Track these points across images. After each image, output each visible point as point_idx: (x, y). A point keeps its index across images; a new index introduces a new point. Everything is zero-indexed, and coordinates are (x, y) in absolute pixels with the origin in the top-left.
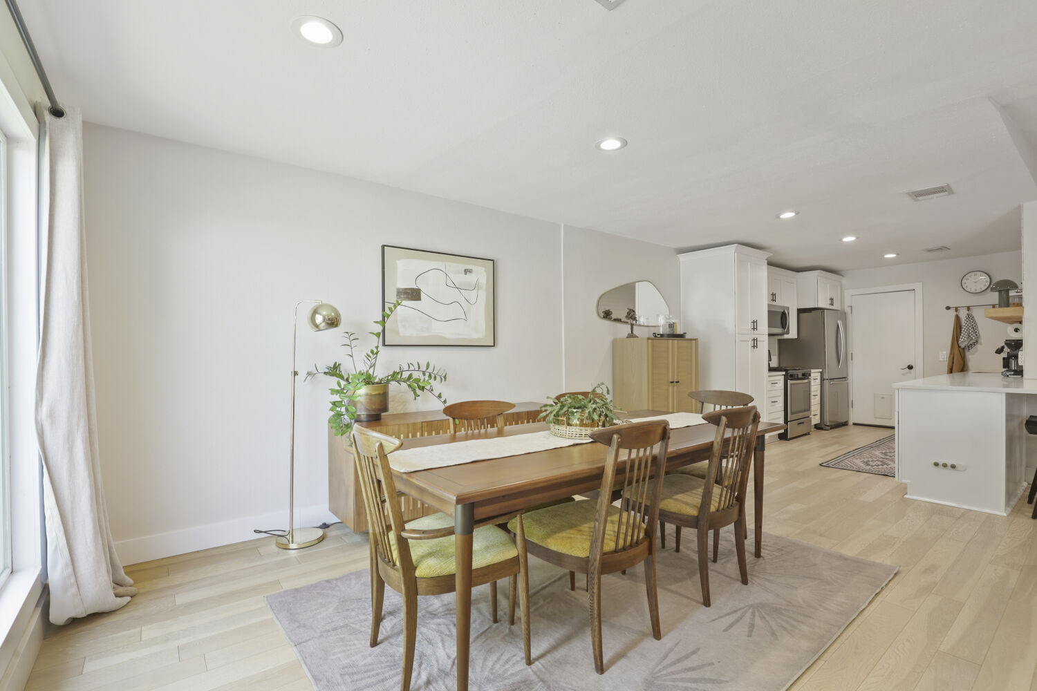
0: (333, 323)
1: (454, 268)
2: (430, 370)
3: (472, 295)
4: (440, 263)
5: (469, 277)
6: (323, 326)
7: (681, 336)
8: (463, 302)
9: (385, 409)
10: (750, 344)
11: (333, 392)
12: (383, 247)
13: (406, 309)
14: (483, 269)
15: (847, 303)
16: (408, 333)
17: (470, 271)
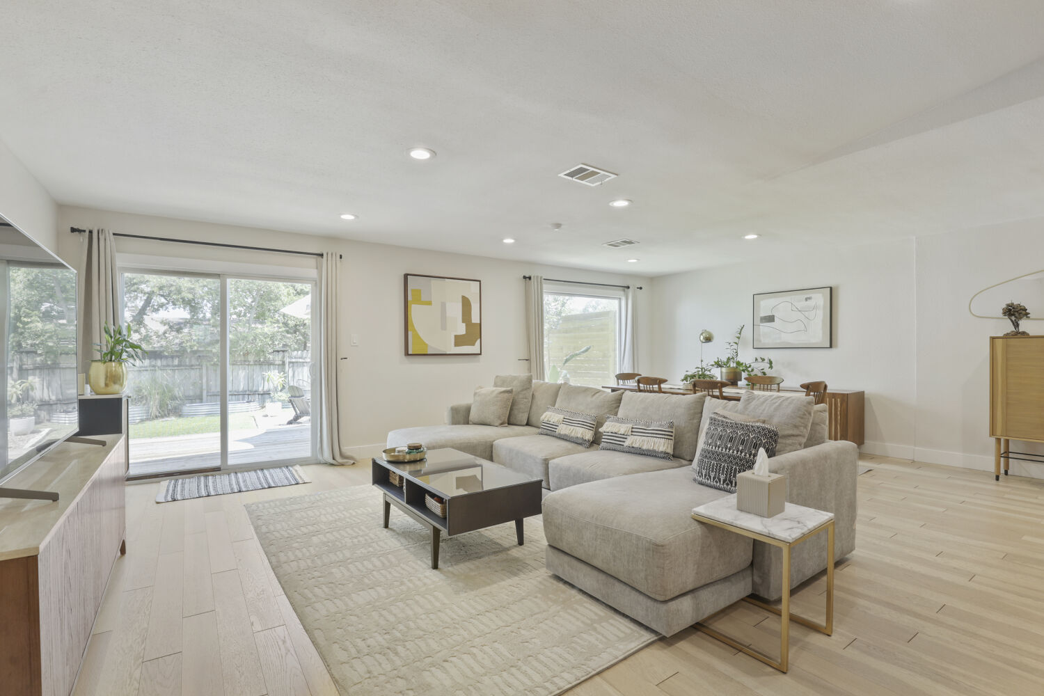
0: (709, 339)
1: (799, 300)
3: (811, 314)
4: (788, 298)
5: (809, 302)
6: (703, 341)
8: (803, 319)
12: (754, 295)
13: (765, 328)
14: (822, 295)
16: (766, 341)
17: (810, 298)
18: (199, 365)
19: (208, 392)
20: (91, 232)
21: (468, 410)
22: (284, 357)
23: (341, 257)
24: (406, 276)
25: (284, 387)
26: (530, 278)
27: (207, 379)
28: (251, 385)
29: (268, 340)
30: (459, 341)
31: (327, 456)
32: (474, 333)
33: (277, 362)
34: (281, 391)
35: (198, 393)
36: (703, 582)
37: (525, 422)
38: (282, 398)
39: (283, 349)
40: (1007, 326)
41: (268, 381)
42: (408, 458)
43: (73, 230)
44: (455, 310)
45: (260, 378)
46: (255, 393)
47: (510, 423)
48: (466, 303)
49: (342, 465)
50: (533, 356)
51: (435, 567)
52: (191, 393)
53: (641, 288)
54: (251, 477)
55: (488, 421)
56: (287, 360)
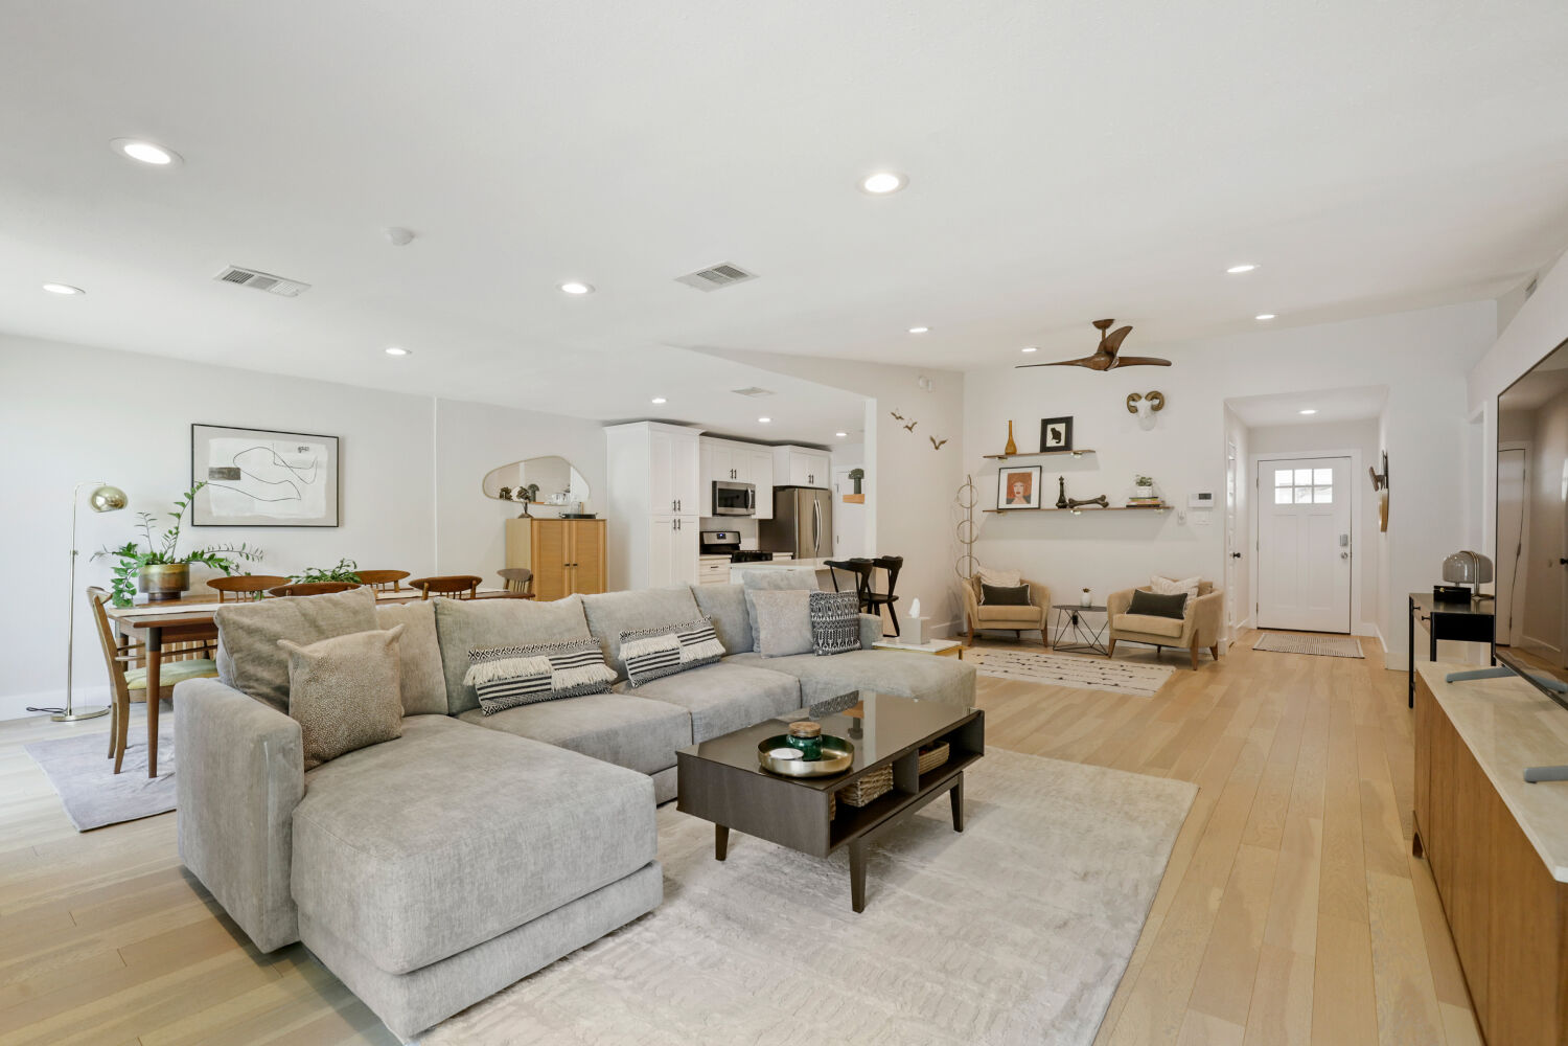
0: (118, 504)
2: (247, 550)
3: (309, 474)
4: (267, 441)
5: (304, 455)
6: (105, 507)
7: (590, 517)
8: (296, 481)
9: (185, 587)
10: (671, 525)
11: (117, 570)
12: (193, 425)
13: (218, 489)
14: (323, 447)
15: (834, 482)
16: (220, 513)
17: (306, 449)
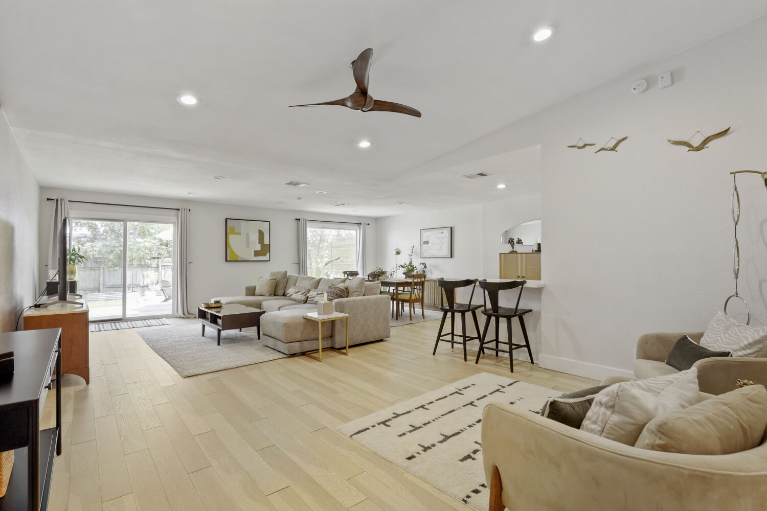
1: (439, 233)
3: (444, 240)
4: (435, 232)
8: (440, 243)
13: (425, 247)
14: (447, 231)
16: (425, 255)
17: (443, 232)
18: (98, 267)
19: (104, 285)
20: (57, 200)
21: (254, 288)
22: (158, 262)
23: (189, 210)
24: (226, 219)
25: (158, 282)
26: (299, 220)
27: (104, 277)
28: (134, 281)
29: (147, 251)
30: (257, 253)
31: (180, 313)
32: (265, 249)
33: (153, 266)
34: (156, 284)
35: (97, 286)
36: (305, 338)
37: (282, 294)
38: (156, 289)
39: (158, 257)
40: (508, 248)
41: (147, 277)
42: (214, 306)
43: (48, 199)
44: (255, 237)
45: (141, 276)
46: (138, 286)
47: (275, 295)
48: (261, 234)
49: (189, 318)
50: (301, 261)
51: (219, 345)
52: (92, 286)
53: (369, 224)
54: (139, 323)
55: (263, 294)
56: (160, 264)
